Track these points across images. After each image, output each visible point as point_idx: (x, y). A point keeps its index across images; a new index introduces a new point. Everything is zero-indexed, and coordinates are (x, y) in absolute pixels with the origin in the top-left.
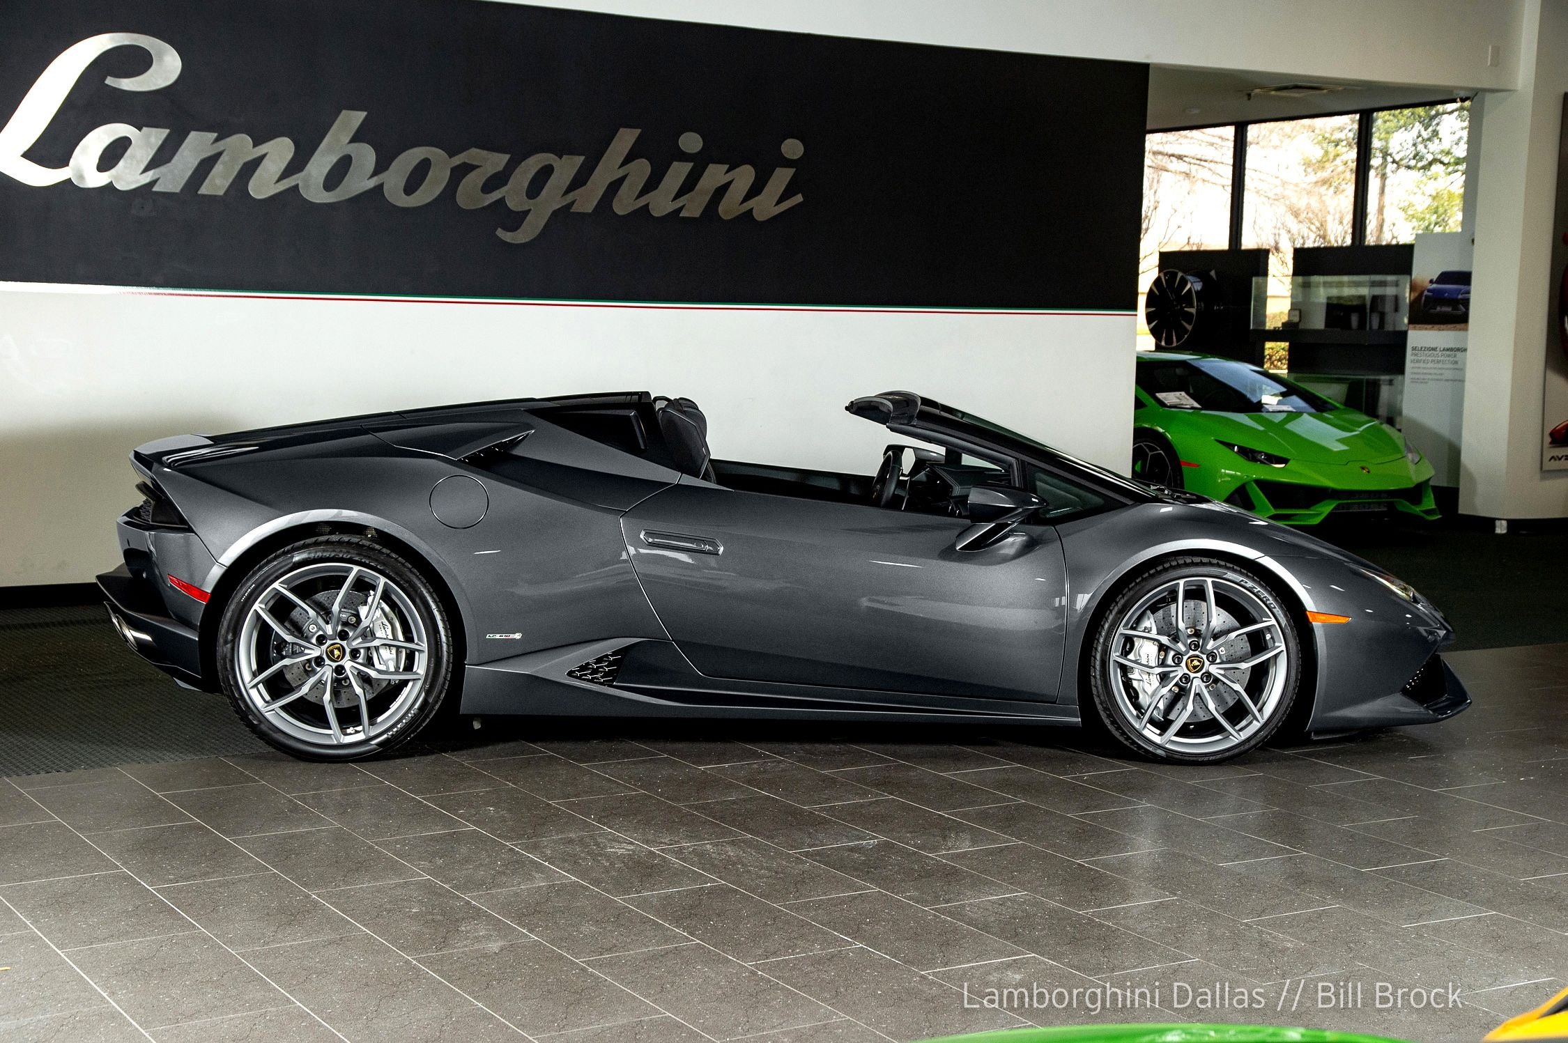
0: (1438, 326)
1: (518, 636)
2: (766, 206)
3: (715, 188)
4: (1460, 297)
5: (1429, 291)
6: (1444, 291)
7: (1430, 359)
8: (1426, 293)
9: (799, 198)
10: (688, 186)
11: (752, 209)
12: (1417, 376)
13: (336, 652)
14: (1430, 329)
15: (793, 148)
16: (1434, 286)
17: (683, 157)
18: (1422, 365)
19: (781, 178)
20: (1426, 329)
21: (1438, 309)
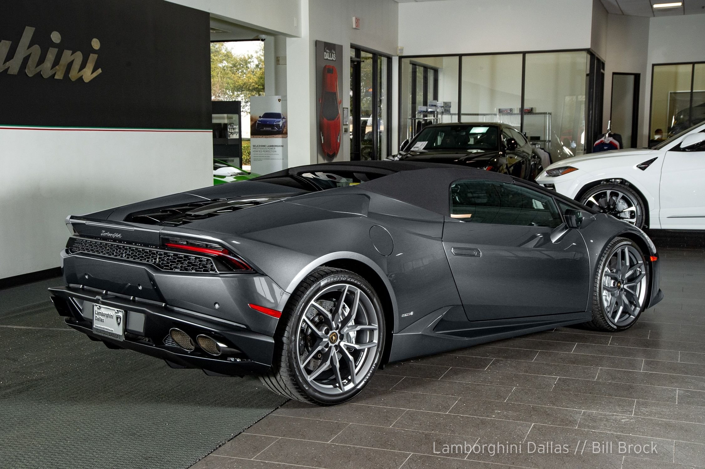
0: (265, 136)
1: (412, 313)
2: (88, 75)
3: (67, 64)
4: (275, 123)
5: (259, 121)
6: (267, 121)
7: (262, 150)
8: (258, 122)
9: (100, 71)
10: (56, 62)
11: (82, 76)
12: (256, 158)
13: (334, 338)
14: (261, 138)
15: (96, 44)
16: (262, 119)
17: (54, 45)
18: (258, 153)
19: (93, 58)
20: (259, 137)
21: (265, 129)
